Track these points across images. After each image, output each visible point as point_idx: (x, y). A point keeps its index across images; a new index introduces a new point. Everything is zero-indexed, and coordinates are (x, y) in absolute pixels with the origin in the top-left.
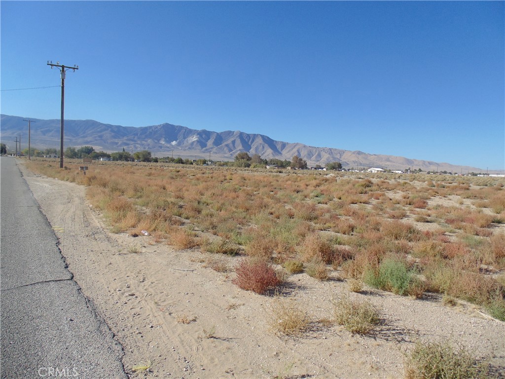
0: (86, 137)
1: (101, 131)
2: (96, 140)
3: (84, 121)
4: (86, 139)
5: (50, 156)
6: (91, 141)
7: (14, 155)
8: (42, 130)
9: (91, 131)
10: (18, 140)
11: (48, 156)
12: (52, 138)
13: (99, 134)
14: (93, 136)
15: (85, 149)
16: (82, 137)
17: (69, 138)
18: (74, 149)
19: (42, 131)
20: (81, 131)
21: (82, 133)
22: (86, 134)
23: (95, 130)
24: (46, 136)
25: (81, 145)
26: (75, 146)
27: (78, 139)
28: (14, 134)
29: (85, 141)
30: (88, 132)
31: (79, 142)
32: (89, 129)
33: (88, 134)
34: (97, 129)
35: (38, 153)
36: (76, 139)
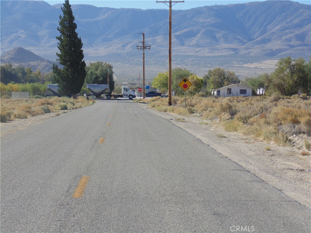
0: (269, 40)
1: (300, 25)
2: (292, 47)
4: (269, 46)
9: (278, 27)
12: (197, 49)
13: (298, 32)
14: (284, 38)
16: (258, 43)
20: (257, 29)
21: (258, 33)
22: (269, 33)
23: (287, 23)
24: (186, 46)
25: (263, 60)
26: (252, 63)
27: (253, 47)
28: (125, 48)
29: (269, 51)
30: (273, 30)
31: (256, 55)
32: (275, 21)
33: (273, 34)
34: (291, 21)
35: (196, 85)
36: (247, 48)
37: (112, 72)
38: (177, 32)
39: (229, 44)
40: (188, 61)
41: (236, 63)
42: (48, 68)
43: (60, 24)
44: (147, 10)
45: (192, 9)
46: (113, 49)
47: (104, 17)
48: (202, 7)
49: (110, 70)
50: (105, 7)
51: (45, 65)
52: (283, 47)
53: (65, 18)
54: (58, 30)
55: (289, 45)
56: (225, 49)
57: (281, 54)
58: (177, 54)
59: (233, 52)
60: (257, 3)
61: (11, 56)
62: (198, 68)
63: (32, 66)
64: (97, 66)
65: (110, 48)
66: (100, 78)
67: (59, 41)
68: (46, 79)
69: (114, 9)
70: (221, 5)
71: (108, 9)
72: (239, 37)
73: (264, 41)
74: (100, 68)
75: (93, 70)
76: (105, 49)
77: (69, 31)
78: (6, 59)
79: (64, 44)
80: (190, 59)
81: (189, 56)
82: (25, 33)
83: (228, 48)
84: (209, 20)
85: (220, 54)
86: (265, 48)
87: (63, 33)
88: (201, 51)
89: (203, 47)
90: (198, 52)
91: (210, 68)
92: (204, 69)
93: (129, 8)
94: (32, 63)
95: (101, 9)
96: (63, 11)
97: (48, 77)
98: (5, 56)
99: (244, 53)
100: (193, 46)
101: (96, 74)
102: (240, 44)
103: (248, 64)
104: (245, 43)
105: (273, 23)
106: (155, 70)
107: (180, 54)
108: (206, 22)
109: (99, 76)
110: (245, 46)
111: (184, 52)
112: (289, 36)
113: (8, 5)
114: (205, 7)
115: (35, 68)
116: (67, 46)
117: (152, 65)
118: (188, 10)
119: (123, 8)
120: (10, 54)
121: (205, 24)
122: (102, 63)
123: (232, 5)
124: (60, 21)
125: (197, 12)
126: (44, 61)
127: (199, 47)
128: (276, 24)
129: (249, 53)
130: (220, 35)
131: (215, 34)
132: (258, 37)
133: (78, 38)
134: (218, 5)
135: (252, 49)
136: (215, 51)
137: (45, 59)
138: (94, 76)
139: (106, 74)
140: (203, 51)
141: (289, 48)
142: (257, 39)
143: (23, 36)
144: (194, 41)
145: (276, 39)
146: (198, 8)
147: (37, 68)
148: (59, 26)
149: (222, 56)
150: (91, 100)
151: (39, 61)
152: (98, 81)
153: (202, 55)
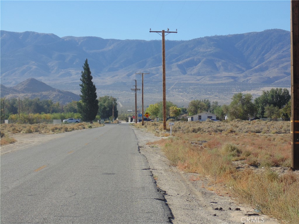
0: (266, 68)
3: (261, 34)
4: (266, 74)
5: (200, 118)
6: (276, 78)
7: (132, 121)
8: (180, 63)
9: (275, 56)
10: (139, 87)
11: (196, 117)
12: (198, 78)
14: (281, 66)
15: (272, 96)
16: (256, 71)
17: (232, 74)
18: (249, 98)
19: (179, 66)
20: (255, 58)
21: (256, 62)
22: (266, 61)
23: (284, 51)
24: (188, 75)
25: (261, 87)
26: (250, 90)
27: (251, 74)
28: (130, 77)
29: (266, 79)
30: (270, 58)
31: (254, 82)
32: (272, 50)
33: (271, 62)
34: (288, 49)
35: (176, 114)
36: (246, 76)
37: (116, 104)
38: (179, 61)
39: (229, 72)
40: (189, 89)
41: (235, 90)
42: (58, 97)
43: (82, 76)
44: (151, 41)
45: (194, 40)
46: (119, 78)
47: (110, 48)
48: (202, 38)
49: (115, 103)
50: (111, 39)
51: (56, 94)
52: (280, 75)
53: (85, 73)
54: (81, 80)
55: (285, 73)
56: (225, 77)
57: (278, 81)
58: (179, 82)
59: (232, 80)
60: (255, 33)
61: (24, 86)
62: (199, 95)
63: (44, 95)
64: (105, 99)
65: (116, 77)
66: (107, 108)
67: (81, 87)
68: (65, 109)
69: (119, 40)
70: (221, 36)
71: (114, 41)
72: (238, 66)
73: (262, 69)
74: (107, 101)
75: (102, 103)
76: (112, 78)
77: (88, 81)
78: (20, 90)
79: (84, 89)
80: (191, 87)
81: (191, 84)
82: (36, 64)
83: (227, 77)
84: (210, 50)
85: (220, 82)
86: (262, 76)
87: (84, 82)
88: (202, 80)
89: (204, 75)
90: (199, 80)
91: (210, 95)
92: (205, 96)
93: (133, 40)
94: (44, 93)
95: (107, 40)
96: (84, 68)
97: (66, 108)
98: (19, 87)
99: (243, 81)
100: (194, 75)
101: (104, 106)
102: (239, 72)
103: (247, 91)
104: (243, 71)
105: (270, 52)
106: (158, 97)
107: (182, 82)
108: (206, 52)
109: (106, 107)
110: (243, 74)
111: (186, 80)
112: (285, 64)
113: (20, 38)
114: (206, 37)
115: (47, 97)
116: (86, 90)
117: (155, 93)
118: (190, 41)
119: (128, 40)
120: (23, 84)
121: (206, 53)
122: (109, 97)
123: (231, 35)
124: (82, 74)
125: (198, 42)
126: (55, 91)
127: (200, 75)
128: (273, 53)
129: (248, 80)
130: (220, 63)
131: (215, 63)
132: (256, 66)
133: (93, 85)
134: (217, 35)
135: (251, 76)
136: (215, 79)
137: (56, 89)
138: (103, 107)
139: (112, 106)
140: (203, 79)
141: (285, 75)
142: (256, 67)
143: (34, 67)
144: (196, 69)
145: (273, 67)
146: (199, 38)
147: (48, 97)
148: (82, 78)
149: (222, 84)
150: (102, 124)
151: (51, 91)
152: (106, 110)
153: (203, 83)
